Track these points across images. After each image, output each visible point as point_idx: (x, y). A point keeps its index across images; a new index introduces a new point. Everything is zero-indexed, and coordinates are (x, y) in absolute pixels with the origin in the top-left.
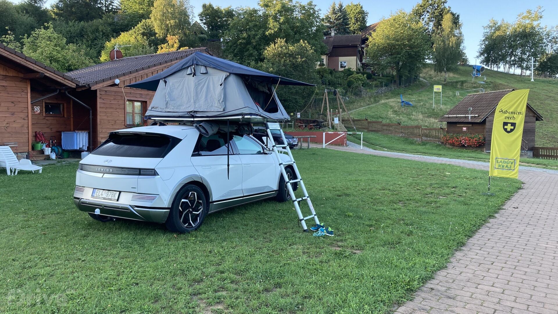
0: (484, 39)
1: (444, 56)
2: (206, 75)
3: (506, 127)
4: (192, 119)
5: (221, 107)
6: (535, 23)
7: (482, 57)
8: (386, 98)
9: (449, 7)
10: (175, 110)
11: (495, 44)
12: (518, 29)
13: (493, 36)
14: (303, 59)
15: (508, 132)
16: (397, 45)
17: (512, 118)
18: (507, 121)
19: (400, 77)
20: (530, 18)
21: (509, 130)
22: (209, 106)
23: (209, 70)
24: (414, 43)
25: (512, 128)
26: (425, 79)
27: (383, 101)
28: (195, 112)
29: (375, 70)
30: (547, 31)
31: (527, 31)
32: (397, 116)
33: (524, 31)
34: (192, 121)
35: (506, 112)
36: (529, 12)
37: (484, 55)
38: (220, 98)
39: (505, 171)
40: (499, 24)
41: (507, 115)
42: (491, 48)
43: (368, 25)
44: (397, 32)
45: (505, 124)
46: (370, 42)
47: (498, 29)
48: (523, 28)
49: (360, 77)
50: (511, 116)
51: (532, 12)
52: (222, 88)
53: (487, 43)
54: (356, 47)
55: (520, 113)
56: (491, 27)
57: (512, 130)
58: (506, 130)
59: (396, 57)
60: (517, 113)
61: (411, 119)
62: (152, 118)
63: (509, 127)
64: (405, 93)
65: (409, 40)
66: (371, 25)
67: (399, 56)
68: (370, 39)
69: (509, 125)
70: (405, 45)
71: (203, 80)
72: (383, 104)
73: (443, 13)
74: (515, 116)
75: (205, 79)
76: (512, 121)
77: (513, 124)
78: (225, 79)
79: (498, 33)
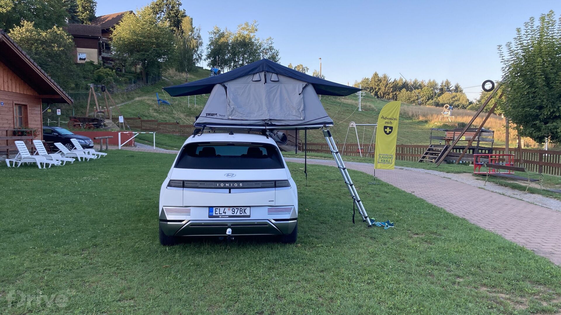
0: (209, 43)
1: (185, 57)
2: (278, 83)
3: (386, 130)
4: (264, 128)
5: (300, 116)
6: (252, 35)
7: (209, 60)
8: (138, 95)
9: (184, 10)
10: (244, 117)
11: (220, 49)
12: (239, 39)
13: (218, 41)
14: (61, 49)
15: (388, 134)
16: (144, 42)
17: (390, 123)
18: (386, 125)
19: (147, 75)
20: (248, 29)
21: (388, 132)
22: (286, 115)
23: (282, 78)
24: (162, 41)
25: (390, 130)
26: (166, 78)
27: (137, 99)
28: (270, 120)
29: (116, 65)
30: (259, 43)
31: (246, 41)
32: (160, 115)
33: (244, 40)
34: (264, 129)
35: (386, 118)
36: (247, 24)
37: (210, 59)
38: (299, 107)
39: (385, 164)
40: (222, 32)
41: (387, 120)
42: (217, 53)
43: (97, 15)
44: (144, 29)
45: (385, 127)
46: (115, 36)
47: (222, 35)
48: (243, 38)
49: (109, 72)
50: (389, 121)
51: (250, 25)
52: (301, 98)
53: (212, 47)
54: (97, 39)
55: (395, 119)
56: (215, 33)
57: (390, 132)
58: (386, 132)
59: (144, 55)
60: (394, 119)
61: (174, 118)
62: (207, 126)
63: (388, 130)
64: (153, 91)
65: (157, 38)
66: (101, 17)
67: (148, 53)
68: (115, 32)
69: (388, 128)
70: (153, 43)
71: (275, 88)
72: (139, 101)
73: (178, 14)
74: (392, 121)
75: (276, 87)
76: (389, 125)
77: (391, 128)
78: (304, 88)
79: (222, 40)
